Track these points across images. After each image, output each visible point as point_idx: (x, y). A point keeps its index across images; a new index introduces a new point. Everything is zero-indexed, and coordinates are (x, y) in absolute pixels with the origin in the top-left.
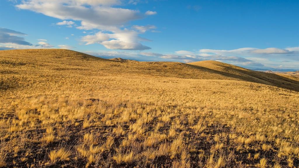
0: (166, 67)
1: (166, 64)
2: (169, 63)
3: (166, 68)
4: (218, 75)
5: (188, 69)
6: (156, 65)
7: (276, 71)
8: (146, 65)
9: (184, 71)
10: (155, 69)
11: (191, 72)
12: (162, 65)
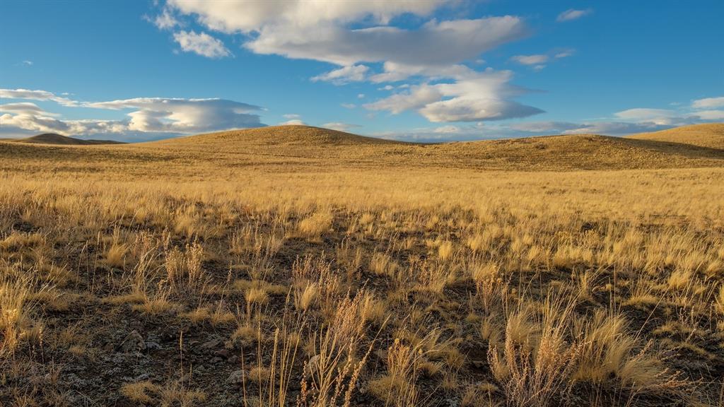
0: (543, 148)
1: (545, 141)
2: (557, 137)
3: (542, 152)
4: (716, 160)
5: (613, 151)
6: (517, 145)
8: (488, 147)
9: (600, 155)
10: (506, 156)
11: (621, 159)
12: (533, 145)
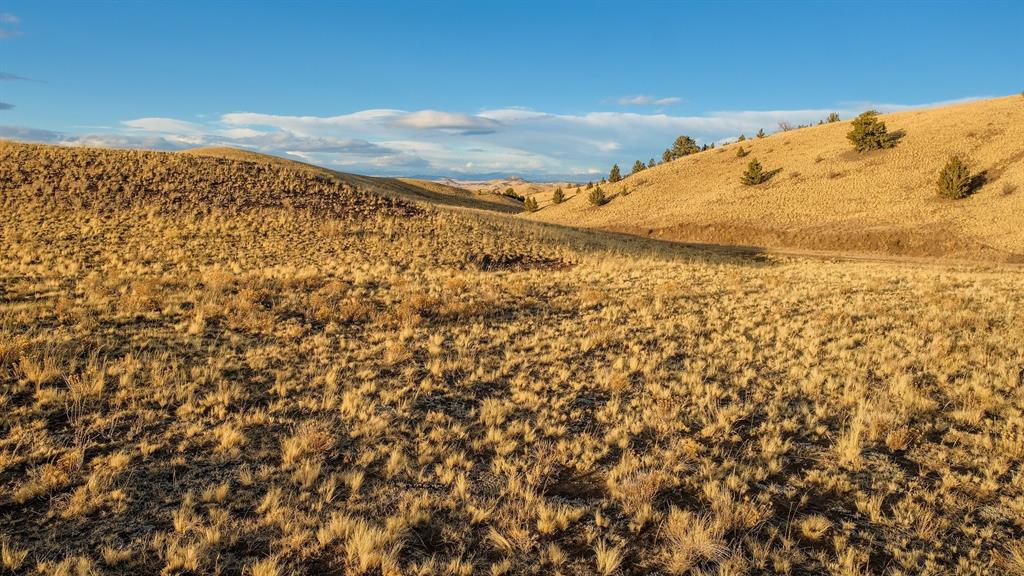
7: (464, 180)
